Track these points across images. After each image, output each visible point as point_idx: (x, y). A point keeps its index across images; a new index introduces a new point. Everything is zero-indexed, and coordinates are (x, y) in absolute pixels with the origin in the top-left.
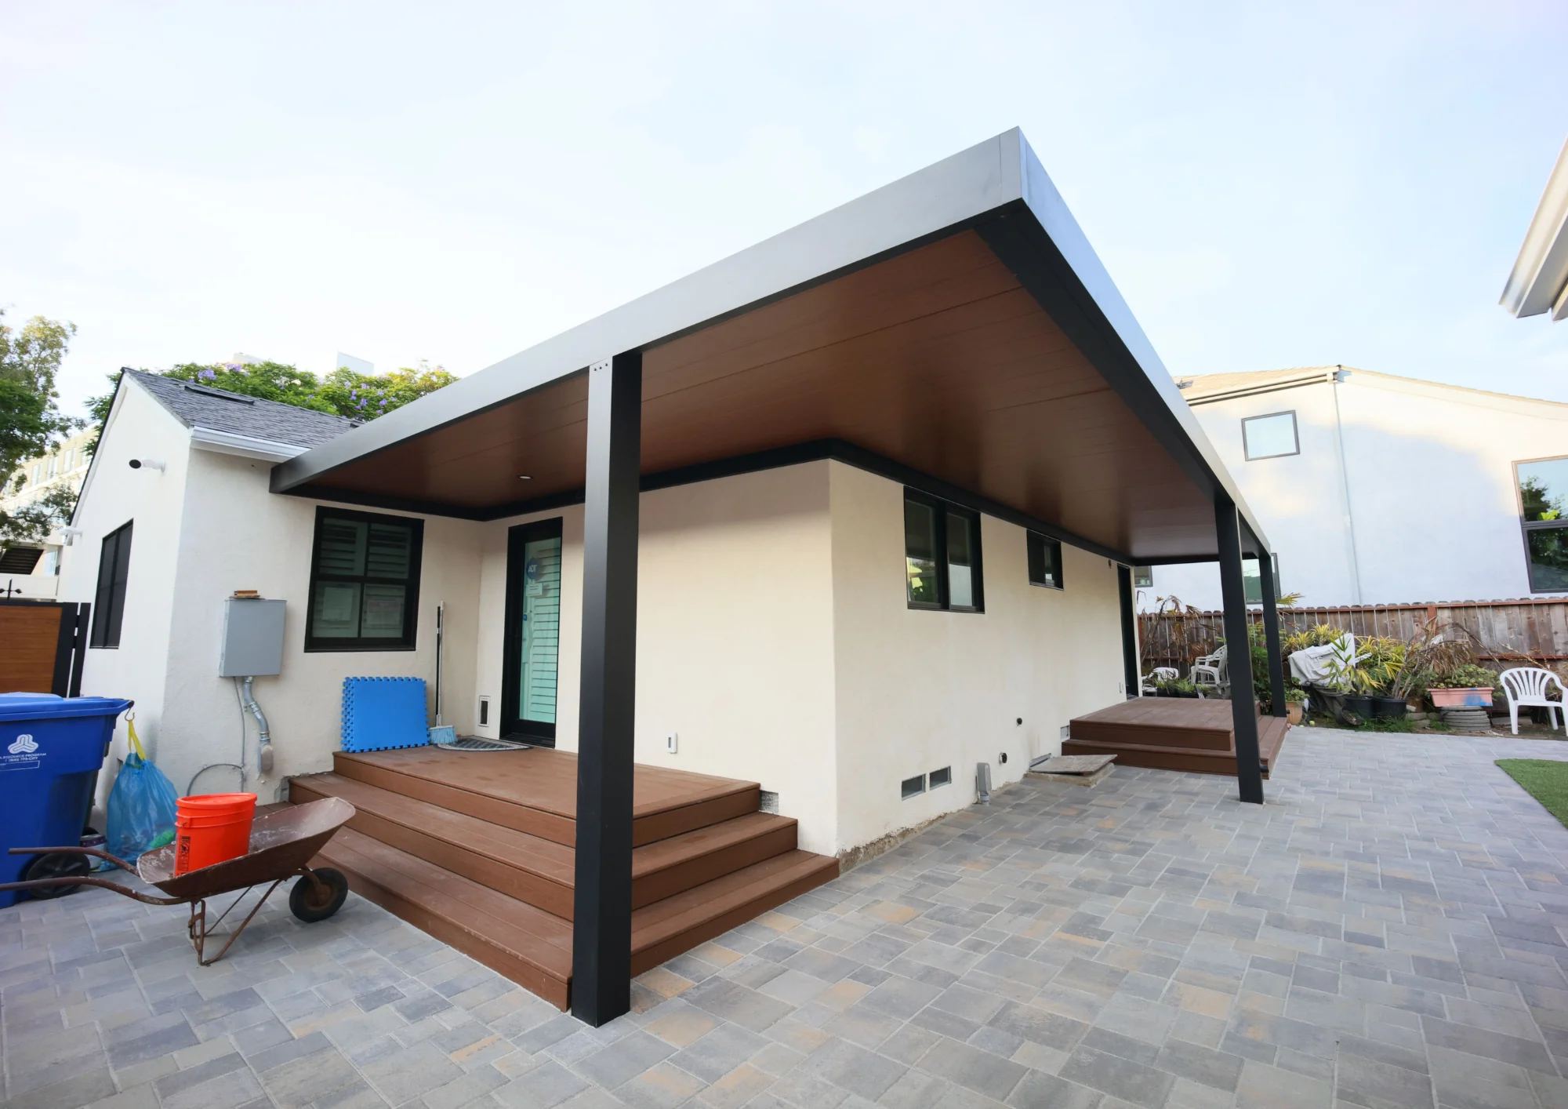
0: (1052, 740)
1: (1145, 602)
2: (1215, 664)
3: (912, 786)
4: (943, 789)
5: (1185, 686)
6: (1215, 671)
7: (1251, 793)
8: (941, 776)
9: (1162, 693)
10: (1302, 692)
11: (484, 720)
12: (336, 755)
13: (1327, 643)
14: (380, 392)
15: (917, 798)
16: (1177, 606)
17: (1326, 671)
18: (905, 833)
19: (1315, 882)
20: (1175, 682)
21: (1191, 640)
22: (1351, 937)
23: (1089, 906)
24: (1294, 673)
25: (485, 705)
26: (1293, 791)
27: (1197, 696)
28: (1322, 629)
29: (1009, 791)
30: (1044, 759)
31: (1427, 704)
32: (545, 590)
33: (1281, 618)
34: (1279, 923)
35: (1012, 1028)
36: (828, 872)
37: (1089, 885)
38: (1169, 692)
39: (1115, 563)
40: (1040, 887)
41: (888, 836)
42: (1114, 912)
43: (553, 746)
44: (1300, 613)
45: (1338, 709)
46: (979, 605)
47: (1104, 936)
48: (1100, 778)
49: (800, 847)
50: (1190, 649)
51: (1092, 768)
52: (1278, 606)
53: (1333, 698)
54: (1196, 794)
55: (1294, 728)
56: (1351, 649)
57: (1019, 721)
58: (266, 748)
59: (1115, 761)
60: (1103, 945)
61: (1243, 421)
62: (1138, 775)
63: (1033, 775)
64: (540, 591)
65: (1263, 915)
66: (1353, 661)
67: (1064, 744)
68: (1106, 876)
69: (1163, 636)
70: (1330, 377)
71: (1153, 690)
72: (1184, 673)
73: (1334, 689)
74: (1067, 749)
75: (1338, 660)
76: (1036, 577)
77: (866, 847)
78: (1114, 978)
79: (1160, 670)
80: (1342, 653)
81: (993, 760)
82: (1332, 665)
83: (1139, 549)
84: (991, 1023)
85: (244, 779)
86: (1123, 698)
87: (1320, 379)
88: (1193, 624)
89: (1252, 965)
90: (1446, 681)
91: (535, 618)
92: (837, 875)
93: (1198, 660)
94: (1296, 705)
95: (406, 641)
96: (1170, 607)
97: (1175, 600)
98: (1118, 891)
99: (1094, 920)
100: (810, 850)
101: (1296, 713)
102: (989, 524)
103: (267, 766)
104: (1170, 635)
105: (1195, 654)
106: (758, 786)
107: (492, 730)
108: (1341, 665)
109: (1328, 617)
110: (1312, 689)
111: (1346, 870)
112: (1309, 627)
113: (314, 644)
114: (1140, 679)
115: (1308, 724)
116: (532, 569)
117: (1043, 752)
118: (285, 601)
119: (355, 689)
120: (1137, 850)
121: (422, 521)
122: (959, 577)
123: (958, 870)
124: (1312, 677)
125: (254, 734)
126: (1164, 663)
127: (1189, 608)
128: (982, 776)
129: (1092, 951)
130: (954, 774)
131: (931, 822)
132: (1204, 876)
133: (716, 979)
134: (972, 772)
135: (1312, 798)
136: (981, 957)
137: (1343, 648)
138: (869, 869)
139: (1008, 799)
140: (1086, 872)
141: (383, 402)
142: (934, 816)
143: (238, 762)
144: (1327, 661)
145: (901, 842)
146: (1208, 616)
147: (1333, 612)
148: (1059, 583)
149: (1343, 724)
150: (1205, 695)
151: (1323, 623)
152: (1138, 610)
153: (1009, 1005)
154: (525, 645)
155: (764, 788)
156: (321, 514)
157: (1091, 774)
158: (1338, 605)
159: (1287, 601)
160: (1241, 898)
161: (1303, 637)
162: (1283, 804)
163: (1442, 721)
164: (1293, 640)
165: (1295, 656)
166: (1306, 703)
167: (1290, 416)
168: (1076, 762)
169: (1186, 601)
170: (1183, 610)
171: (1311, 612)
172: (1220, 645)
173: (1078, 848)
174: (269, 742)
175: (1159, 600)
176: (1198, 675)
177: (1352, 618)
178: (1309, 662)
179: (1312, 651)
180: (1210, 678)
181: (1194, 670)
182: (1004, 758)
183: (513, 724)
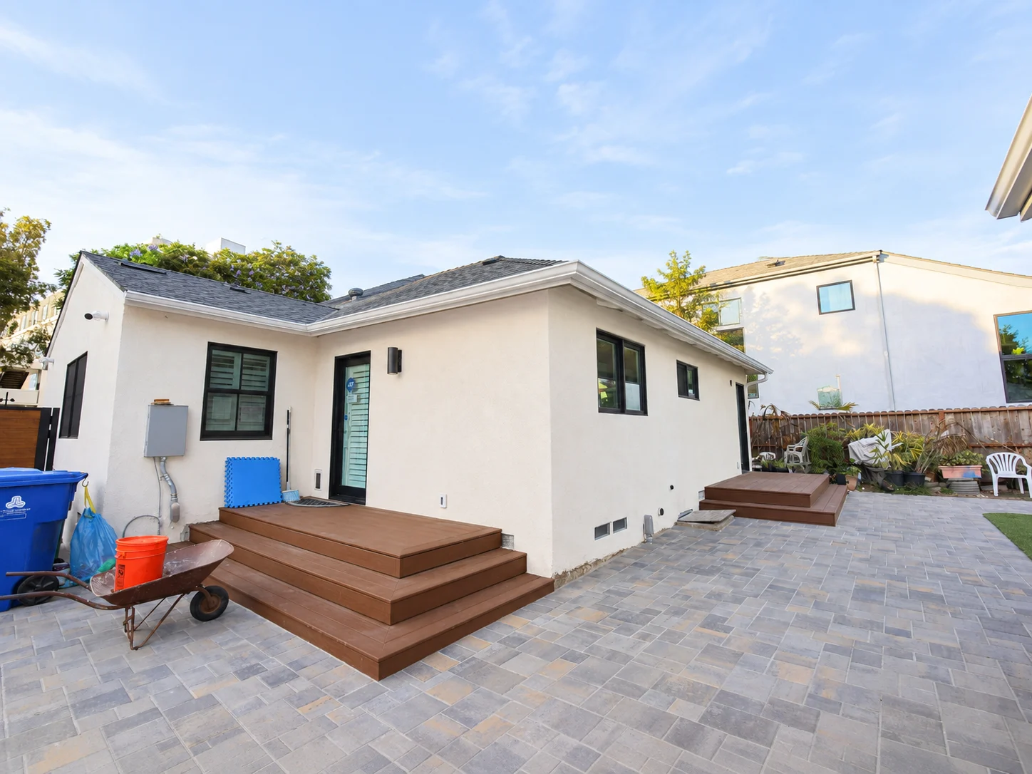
0: (692, 500)
1: (754, 409)
2: (799, 450)
3: (601, 531)
5: (780, 465)
6: (800, 455)
8: (620, 524)
9: (764, 469)
10: (857, 469)
11: (318, 486)
12: (221, 509)
13: (873, 436)
14: (249, 266)
15: (605, 539)
17: (872, 455)
18: (597, 562)
19: (865, 594)
20: (774, 462)
21: (784, 434)
22: (889, 631)
23: (718, 612)
24: (852, 456)
25: (318, 476)
26: (851, 534)
27: (788, 472)
28: (870, 427)
29: (665, 533)
30: (688, 513)
31: (938, 476)
32: (360, 399)
34: (842, 621)
35: (668, 691)
36: (547, 588)
37: (718, 597)
38: (770, 468)
39: (734, 382)
40: (686, 597)
41: (586, 564)
42: (736, 614)
43: (365, 504)
44: (855, 416)
45: (880, 479)
47: (727, 630)
48: (725, 526)
49: (529, 571)
50: (784, 440)
51: (719, 519)
53: (878, 472)
55: (852, 492)
56: (889, 440)
57: (672, 487)
58: (175, 505)
59: (735, 514)
60: (727, 636)
61: (818, 288)
62: (750, 524)
63: (681, 523)
64: (355, 400)
65: (832, 616)
66: (890, 448)
67: (700, 503)
68: (729, 590)
69: (765, 431)
70: (874, 258)
71: (758, 467)
72: (780, 456)
73: (878, 466)
74: (703, 506)
75: (880, 447)
76: (683, 392)
77: (572, 571)
78: (736, 657)
79: (764, 454)
80: (883, 443)
81: (655, 514)
82: (877, 450)
84: (655, 687)
85: (160, 525)
86: (739, 472)
87: (867, 260)
88: (785, 423)
89: (825, 649)
90: (951, 461)
91: (352, 418)
92: (552, 590)
94: (853, 477)
95: (266, 433)
96: (769, 412)
97: (773, 407)
98: (737, 600)
99: (721, 620)
100: (535, 573)
101: (852, 482)
103: (176, 516)
104: (770, 431)
105: (786, 444)
106: (500, 530)
107: (324, 493)
108: (882, 450)
109: (874, 419)
110: (863, 467)
111: (886, 586)
112: (862, 426)
113: (206, 435)
114: (751, 459)
115: (860, 490)
116: (351, 385)
117: (687, 508)
118: (187, 406)
119: (233, 465)
120: (749, 573)
121: (276, 353)
122: (632, 391)
123: (633, 586)
124: (863, 459)
125: (167, 496)
126: (767, 450)
127: (783, 413)
128: (648, 522)
129: (720, 640)
130: (629, 522)
131: (615, 554)
132: (794, 591)
133: (473, 659)
135: (863, 539)
136: (647, 644)
137: (884, 439)
138: (574, 585)
139: (665, 539)
140: (716, 588)
141: (252, 272)
142: (616, 551)
143: (156, 514)
144: (873, 448)
145: (594, 568)
146: (795, 418)
147: (877, 415)
149: (884, 490)
150: (793, 471)
151: (870, 423)
152: (749, 414)
153: (666, 675)
154: (345, 436)
155: (504, 532)
156: (211, 347)
157: (718, 523)
158: (880, 410)
159: (847, 408)
160: (817, 605)
161: (857, 432)
162: (845, 543)
163: (948, 488)
165: (853, 445)
166: (859, 476)
167: (848, 285)
168: (708, 515)
169: (781, 408)
170: (779, 414)
171: (862, 416)
172: (804, 437)
173: (711, 572)
174: (176, 501)
175: (763, 407)
176: (789, 456)
177: (889, 419)
178: (861, 449)
179: (864, 441)
180: (797, 458)
181: (786, 454)
182: (662, 512)
183: (337, 489)
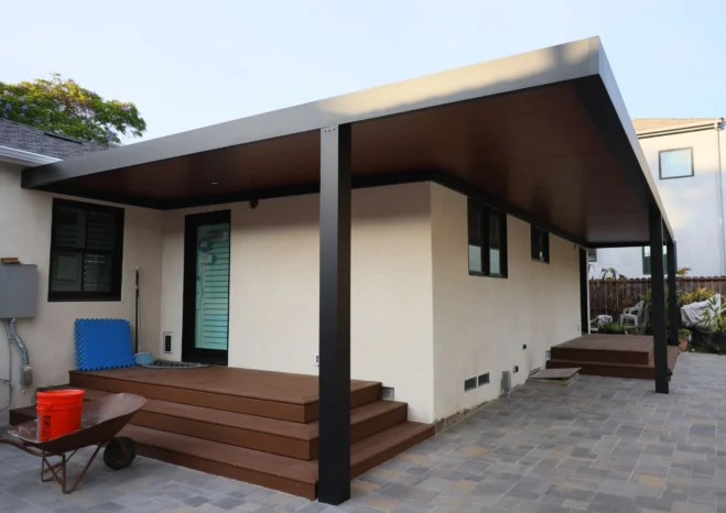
0: (541, 360)
1: (595, 272)
2: (635, 313)
3: (470, 384)
4: (485, 387)
5: (616, 327)
6: (635, 317)
7: (662, 388)
8: (484, 379)
9: (601, 331)
10: (688, 331)
11: (168, 348)
12: (71, 373)
13: (704, 300)
14: (22, 99)
15: (472, 391)
16: (614, 275)
17: (701, 318)
18: (466, 411)
19: (699, 430)
20: (611, 324)
21: (620, 297)
22: (720, 453)
23: (582, 444)
24: (683, 318)
25: (168, 339)
26: (684, 387)
27: (624, 333)
28: (702, 291)
29: (519, 390)
30: (537, 371)
32: (214, 259)
33: (677, 283)
34: (683, 448)
35: (559, 495)
36: (428, 433)
37: (579, 435)
38: (607, 330)
39: (578, 246)
40: (552, 437)
41: (458, 413)
42: (596, 446)
43: (226, 363)
44: (688, 280)
45: (709, 342)
46: (504, 273)
47: (594, 457)
48: (572, 382)
49: (410, 419)
50: (620, 302)
51: (568, 375)
52: (677, 275)
53: (706, 335)
54: (630, 389)
55: (682, 353)
56: (719, 304)
57: (525, 347)
58: (27, 368)
59: (580, 372)
60: (594, 460)
61: (660, 152)
62: (595, 379)
63: (532, 380)
64: (210, 260)
65: (675, 446)
66: (720, 311)
67: (547, 362)
68: (588, 430)
69: (603, 294)
70: (716, 126)
71: (596, 329)
72: (616, 319)
73: (708, 329)
74: (549, 365)
75: (710, 311)
76: (535, 256)
77: (448, 419)
78: (604, 473)
79: (601, 317)
80: (713, 306)
81: (511, 369)
82: (706, 313)
83: (592, 238)
84: (548, 493)
85: (11, 389)
86: (579, 334)
87: (709, 127)
88: (622, 287)
89: (672, 466)
91: (205, 278)
92: (433, 434)
93: (625, 310)
94: (683, 339)
95: (113, 293)
96: (609, 275)
97: (613, 271)
98: (596, 437)
99: (587, 450)
100: (416, 420)
101: (684, 344)
102: (511, 220)
103: (27, 380)
104: (608, 293)
105: (623, 306)
106: (380, 384)
107: (176, 354)
108: (712, 314)
109: (706, 283)
110: (694, 329)
111: (716, 425)
112: (694, 290)
113: (54, 296)
114: (589, 322)
115: (690, 351)
116: (204, 245)
117: (536, 367)
118: (36, 266)
119: (82, 327)
120: (602, 418)
121: (123, 210)
122: (495, 255)
123: (503, 430)
124: (694, 321)
125: (17, 359)
126: (604, 313)
127: (621, 276)
128: (505, 378)
129: (589, 463)
130: (491, 378)
131: (479, 406)
132: (641, 429)
134: (500, 377)
135: (695, 391)
136: (531, 468)
137: (714, 303)
138: (452, 431)
139: (519, 394)
140: (575, 429)
141: (24, 107)
142: (480, 403)
143: (8, 378)
144: (704, 311)
145: (464, 417)
146: (632, 281)
147: (709, 280)
148: (547, 260)
149: (712, 351)
150: (629, 332)
151: (702, 287)
152: (589, 277)
153: (553, 486)
154: (198, 297)
155: (385, 384)
156: (56, 203)
157: (568, 378)
158: (712, 275)
159: (682, 272)
160: (663, 438)
161: (690, 296)
162: (679, 394)
164: (684, 298)
165: (686, 308)
166: (690, 338)
167: (689, 151)
168: (557, 373)
169: (620, 271)
170: (618, 277)
171: (695, 280)
172: (639, 300)
173: (568, 417)
174: (28, 363)
175: (603, 270)
176: (625, 320)
177: (720, 284)
178: (692, 311)
179: (695, 305)
180: (632, 322)
181: (622, 316)
182: (517, 369)
183: (191, 351)
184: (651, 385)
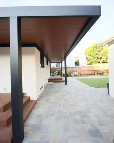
0: (47, 81)
4: (43, 88)
7: (66, 84)
15: (41, 90)
16: (54, 67)
18: (40, 94)
20: (53, 74)
27: (55, 75)
31: (70, 75)
46: (44, 67)
49: (31, 100)
52: (62, 67)
54: (62, 85)
59: (54, 82)
77: (38, 97)
86: (50, 76)
90: (72, 73)
93: (55, 72)
102: (45, 58)
110: (63, 74)
133: (33, 125)
134: (44, 86)
148: (48, 65)
163: (71, 76)
164: (62, 70)
173: (58, 92)
184: (64, 83)
